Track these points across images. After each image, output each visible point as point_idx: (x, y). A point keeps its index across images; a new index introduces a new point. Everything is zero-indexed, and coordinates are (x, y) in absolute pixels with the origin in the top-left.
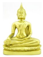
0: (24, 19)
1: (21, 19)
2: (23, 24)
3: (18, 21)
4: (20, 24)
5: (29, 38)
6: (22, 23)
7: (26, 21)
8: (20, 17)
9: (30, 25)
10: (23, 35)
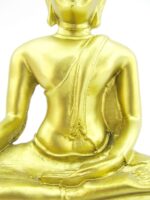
2: (86, 54)
4: (61, 53)
5: (124, 162)
7: (108, 39)
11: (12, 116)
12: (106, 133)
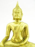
0: (20, 20)
1: (17, 20)
3: (14, 22)
5: (26, 43)
6: (18, 25)
7: (23, 22)
8: (16, 17)
9: (27, 27)
10: (18, 38)
11: (7, 36)
12: (23, 38)
